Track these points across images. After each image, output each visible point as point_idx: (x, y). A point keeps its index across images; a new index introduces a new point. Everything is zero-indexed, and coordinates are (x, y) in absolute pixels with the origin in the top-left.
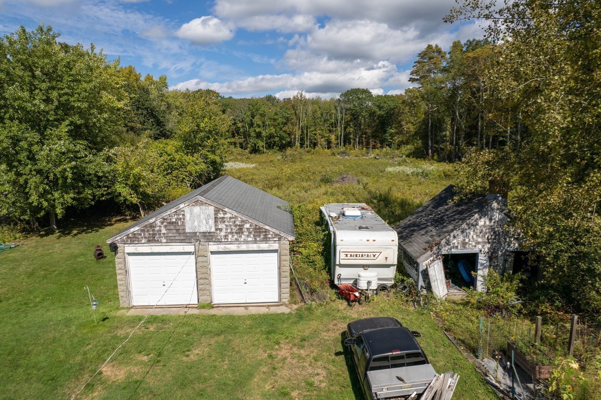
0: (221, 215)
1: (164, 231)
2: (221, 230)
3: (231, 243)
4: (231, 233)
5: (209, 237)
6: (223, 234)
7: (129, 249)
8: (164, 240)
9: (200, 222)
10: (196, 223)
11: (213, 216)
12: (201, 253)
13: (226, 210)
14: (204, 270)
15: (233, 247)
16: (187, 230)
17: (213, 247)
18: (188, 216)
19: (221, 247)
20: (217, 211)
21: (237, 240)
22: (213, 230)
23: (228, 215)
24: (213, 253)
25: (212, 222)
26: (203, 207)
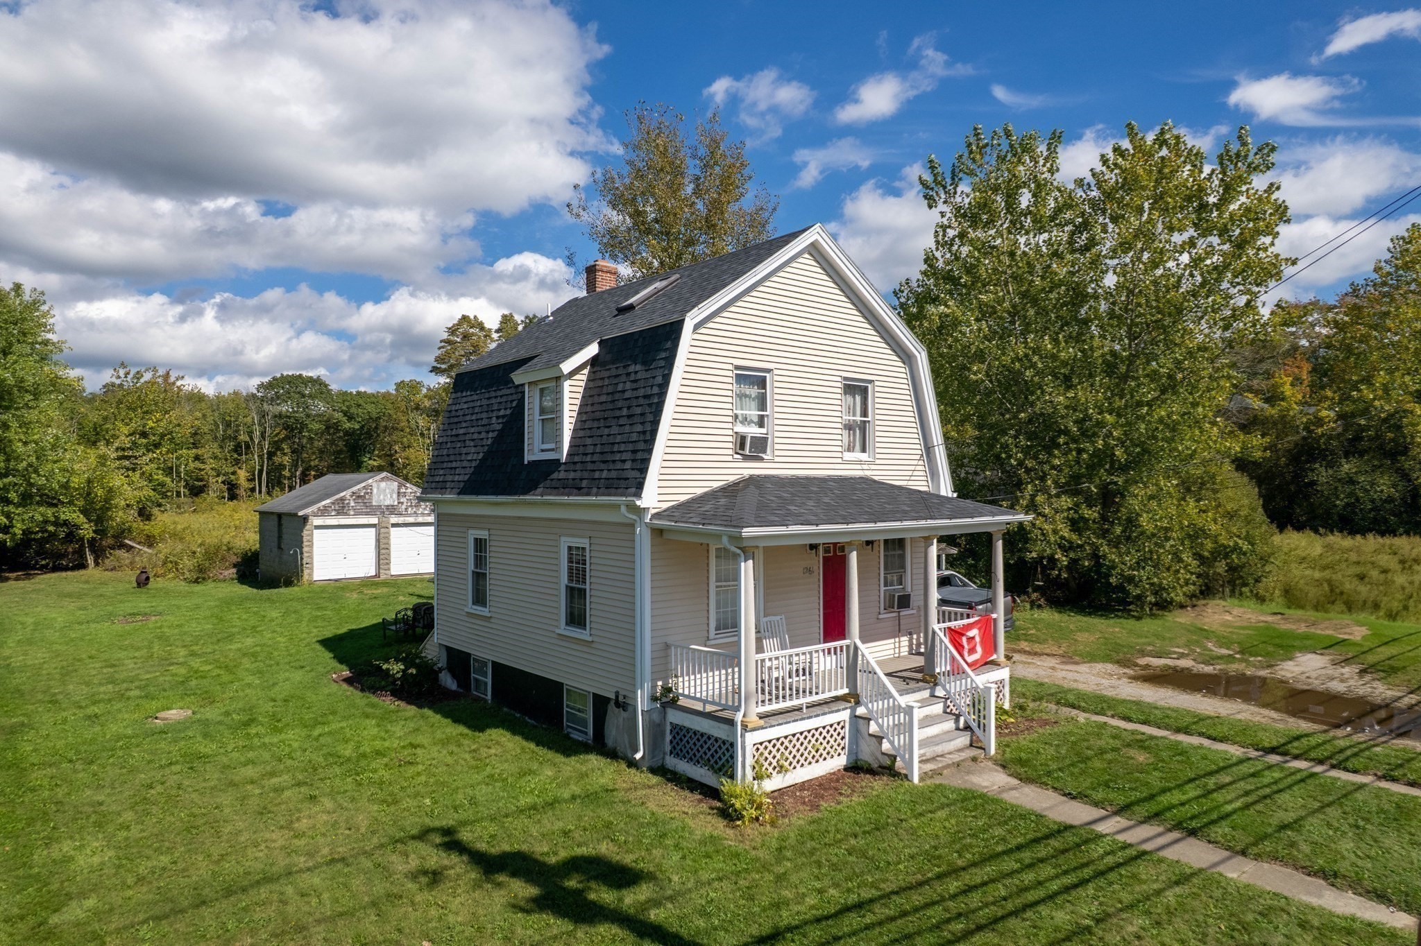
0: (403, 490)
1: (352, 504)
2: (402, 503)
3: (410, 515)
4: (411, 506)
5: (392, 510)
6: (404, 507)
7: (317, 521)
8: (352, 513)
9: (386, 495)
10: (382, 497)
11: (396, 491)
12: (383, 525)
13: (408, 485)
14: (385, 541)
15: (411, 520)
16: (374, 504)
17: (394, 520)
18: (375, 491)
19: (401, 520)
20: (399, 488)
21: (415, 513)
22: (396, 503)
23: (409, 490)
24: (394, 525)
25: (395, 496)
26: (389, 483)
